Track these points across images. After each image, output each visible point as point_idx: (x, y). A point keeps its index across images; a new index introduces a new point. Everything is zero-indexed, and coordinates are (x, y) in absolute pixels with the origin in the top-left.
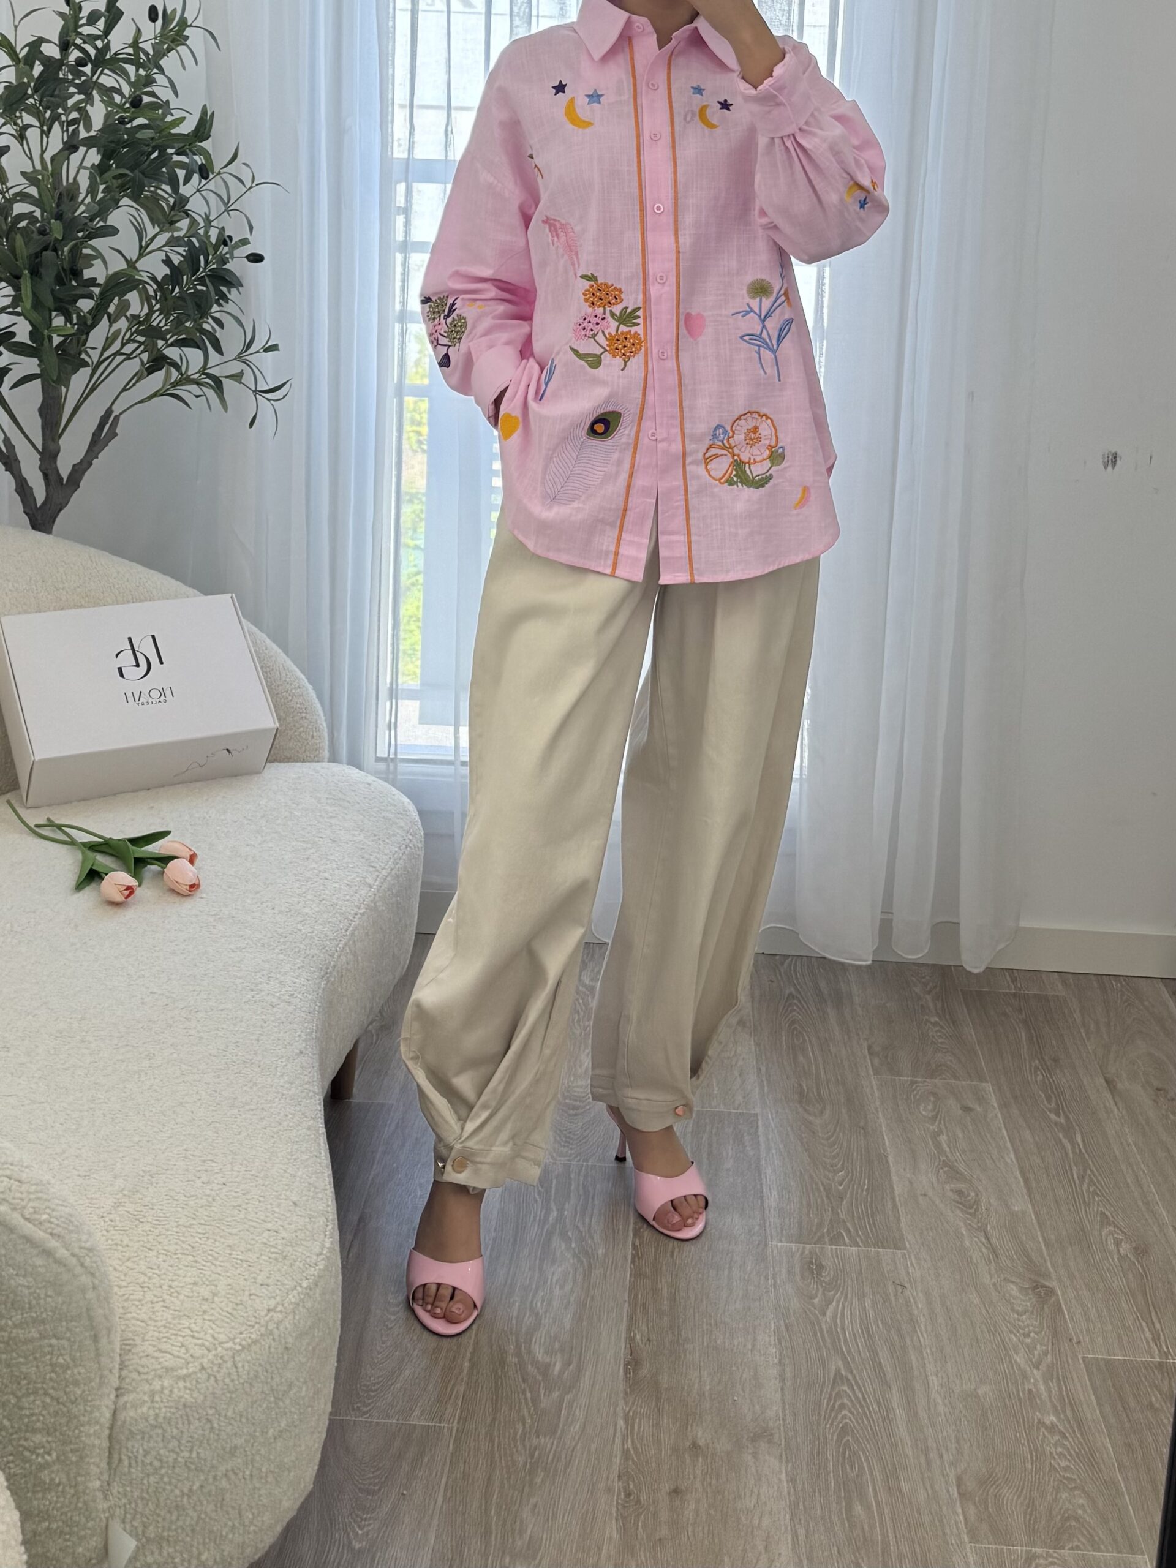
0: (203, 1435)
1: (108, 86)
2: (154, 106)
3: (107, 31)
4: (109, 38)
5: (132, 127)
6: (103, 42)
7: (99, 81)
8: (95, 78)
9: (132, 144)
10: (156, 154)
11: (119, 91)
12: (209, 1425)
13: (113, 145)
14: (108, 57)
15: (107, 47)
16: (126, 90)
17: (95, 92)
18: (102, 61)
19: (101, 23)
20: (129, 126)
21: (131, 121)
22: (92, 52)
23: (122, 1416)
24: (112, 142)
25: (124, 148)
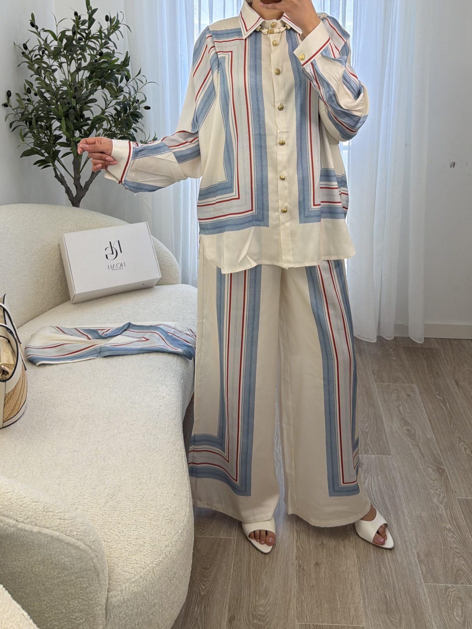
0: (142, 602)
1: (93, 46)
2: (108, 55)
3: (89, 27)
4: (91, 29)
5: (100, 63)
6: (88, 31)
7: (89, 44)
8: (87, 43)
9: (101, 69)
10: (109, 72)
11: (96, 49)
12: (145, 598)
13: (94, 69)
14: (90, 36)
15: (90, 33)
16: (98, 49)
17: (87, 48)
18: (88, 37)
19: (87, 24)
20: (99, 62)
21: (100, 60)
22: (84, 35)
23: (110, 600)
24: (93, 68)
25: (98, 69)
